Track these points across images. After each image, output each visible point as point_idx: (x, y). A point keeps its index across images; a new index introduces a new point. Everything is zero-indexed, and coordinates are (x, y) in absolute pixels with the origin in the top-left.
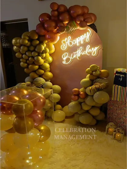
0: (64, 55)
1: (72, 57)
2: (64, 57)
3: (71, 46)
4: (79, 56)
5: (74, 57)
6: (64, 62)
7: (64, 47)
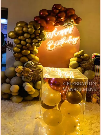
0: (49, 43)
1: (57, 44)
2: (49, 44)
3: (57, 35)
4: (62, 44)
5: (58, 44)
6: (49, 48)
7: (50, 36)
